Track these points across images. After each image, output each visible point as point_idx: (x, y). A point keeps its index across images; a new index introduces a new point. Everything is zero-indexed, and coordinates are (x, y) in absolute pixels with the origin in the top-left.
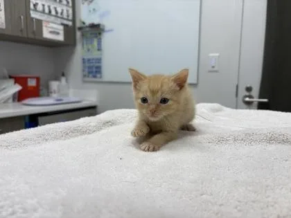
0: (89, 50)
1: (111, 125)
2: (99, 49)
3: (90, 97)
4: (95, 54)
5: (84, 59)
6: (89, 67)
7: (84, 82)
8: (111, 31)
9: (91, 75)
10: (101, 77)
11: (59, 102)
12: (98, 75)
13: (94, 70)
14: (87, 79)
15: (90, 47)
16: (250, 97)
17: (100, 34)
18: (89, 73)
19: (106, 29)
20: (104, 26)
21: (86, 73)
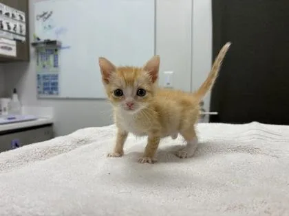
0: (44, 66)
1: (85, 144)
2: (56, 66)
3: (45, 113)
4: (51, 71)
5: (38, 75)
6: (45, 84)
7: (39, 98)
8: (68, 47)
9: (46, 92)
10: (57, 94)
11: (11, 120)
12: (54, 92)
13: (50, 86)
14: (42, 96)
15: (45, 63)
16: (203, 110)
17: (56, 50)
18: (45, 89)
19: (63, 45)
20: (60, 43)
21: (41, 89)
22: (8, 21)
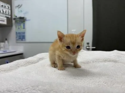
0: (19, 28)
2: (24, 28)
3: (20, 49)
4: (22, 30)
5: (16, 33)
6: (19, 36)
7: (17, 43)
8: (29, 20)
9: (20, 40)
10: (25, 40)
11: (5, 52)
12: (24, 40)
13: (22, 37)
14: (18, 41)
15: (20, 27)
17: (24, 21)
18: (19, 38)
20: (26, 18)
21: (18, 39)
22: (3, 9)
